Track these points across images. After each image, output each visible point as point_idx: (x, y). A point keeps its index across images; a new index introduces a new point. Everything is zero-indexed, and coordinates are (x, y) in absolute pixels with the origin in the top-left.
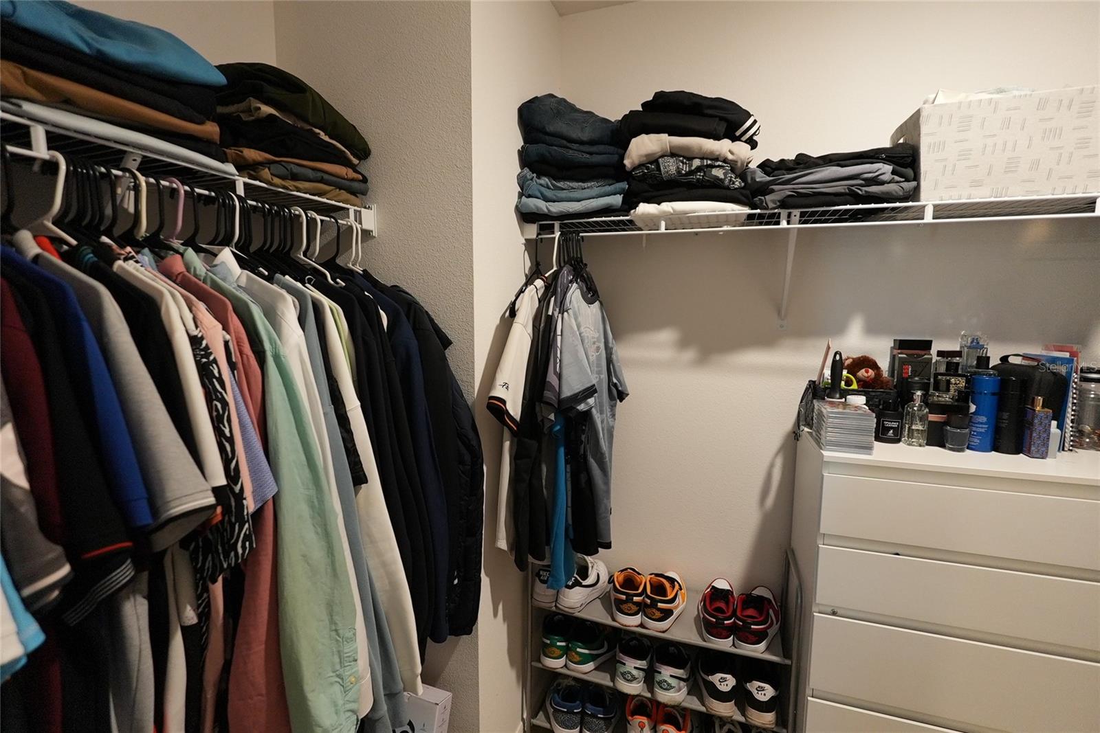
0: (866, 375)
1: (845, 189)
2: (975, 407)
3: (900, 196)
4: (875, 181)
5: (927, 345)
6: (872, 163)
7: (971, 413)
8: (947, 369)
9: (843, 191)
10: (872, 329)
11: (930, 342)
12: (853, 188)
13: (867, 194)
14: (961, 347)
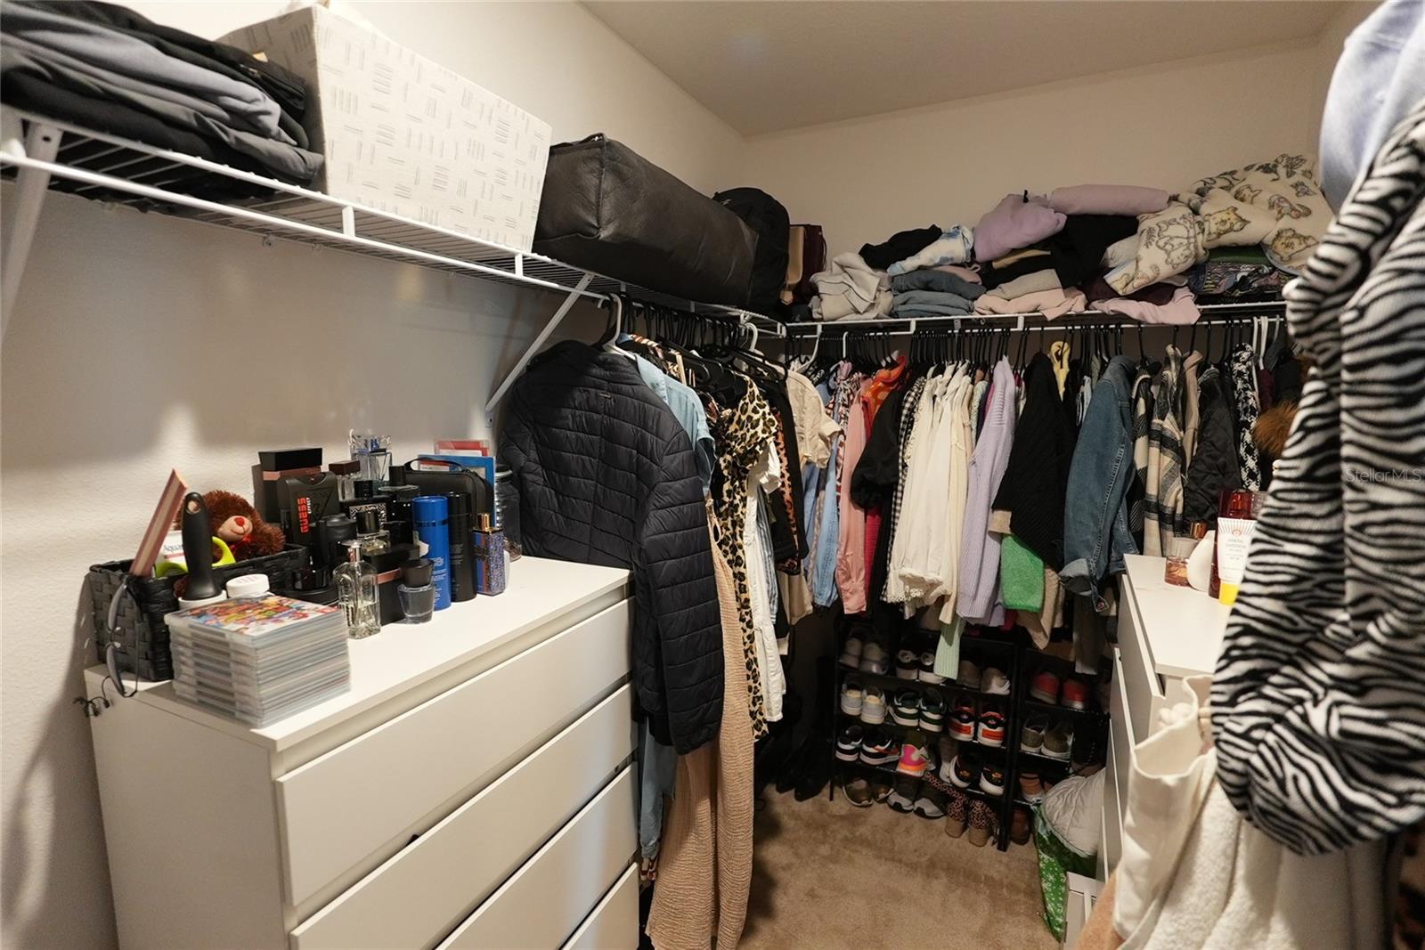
0: (240, 529)
1: (187, 114)
2: (427, 546)
3: (301, 174)
4: (250, 123)
5: (314, 456)
6: (234, 78)
7: (423, 557)
8: (357, 494)
9: (184, 117)
10: (213, 435)
11: (319, 451)
12: (208, 120)
13: (238, 148)
14: (354, 455)
